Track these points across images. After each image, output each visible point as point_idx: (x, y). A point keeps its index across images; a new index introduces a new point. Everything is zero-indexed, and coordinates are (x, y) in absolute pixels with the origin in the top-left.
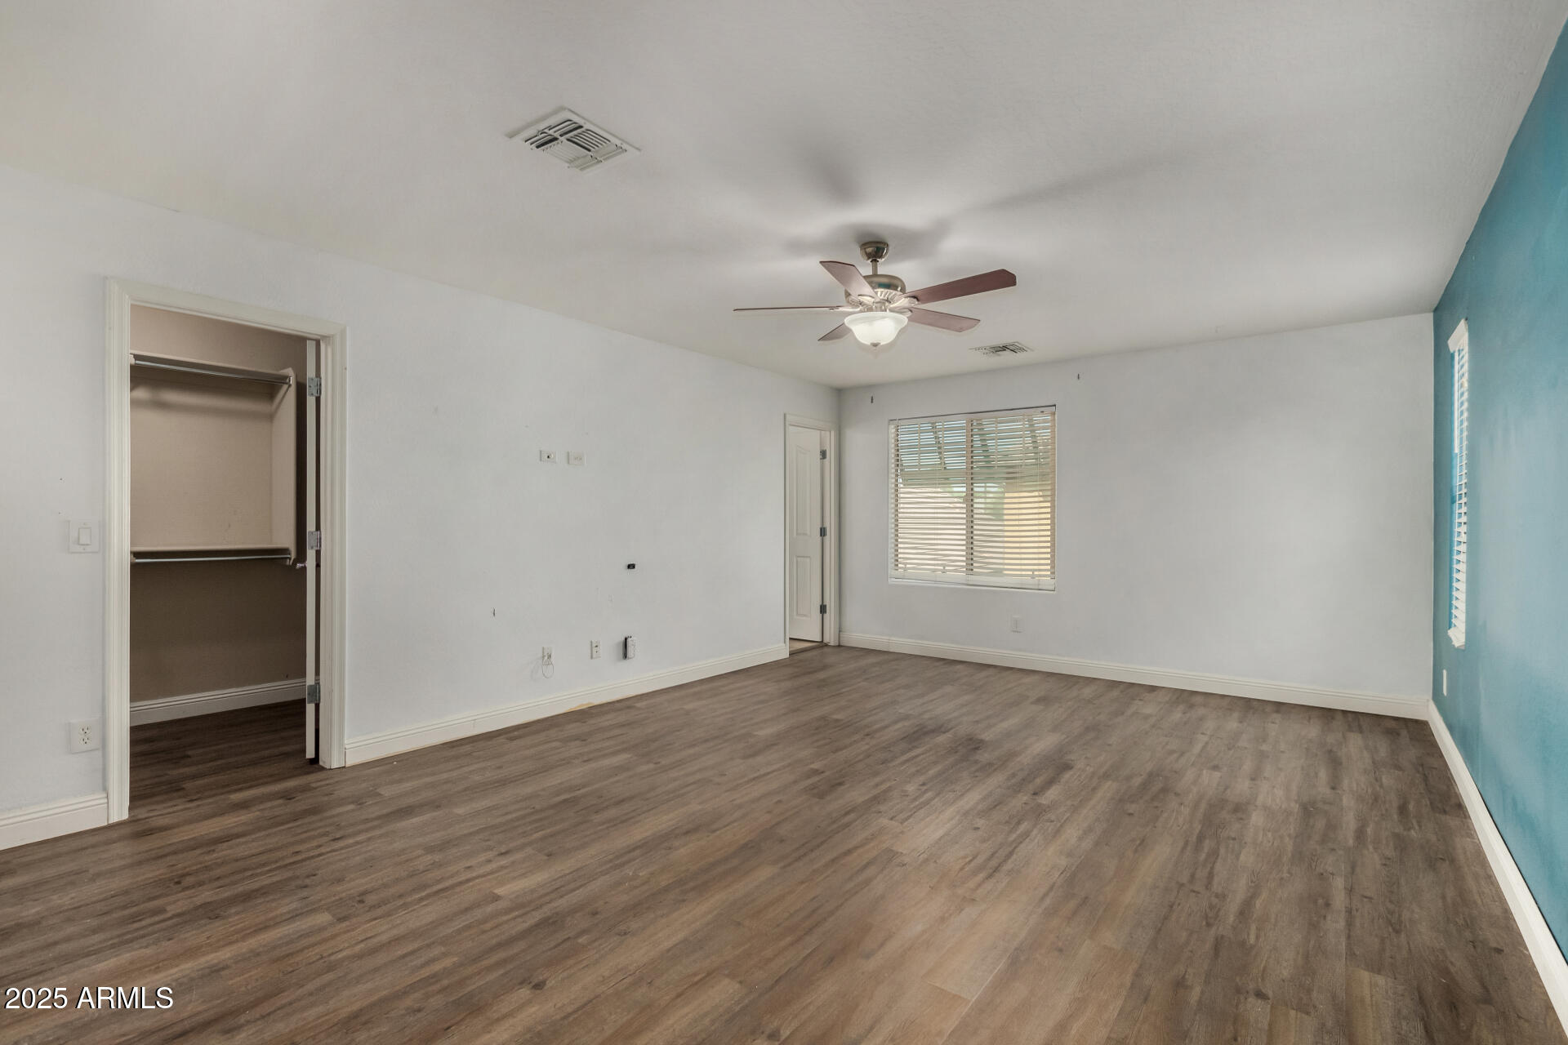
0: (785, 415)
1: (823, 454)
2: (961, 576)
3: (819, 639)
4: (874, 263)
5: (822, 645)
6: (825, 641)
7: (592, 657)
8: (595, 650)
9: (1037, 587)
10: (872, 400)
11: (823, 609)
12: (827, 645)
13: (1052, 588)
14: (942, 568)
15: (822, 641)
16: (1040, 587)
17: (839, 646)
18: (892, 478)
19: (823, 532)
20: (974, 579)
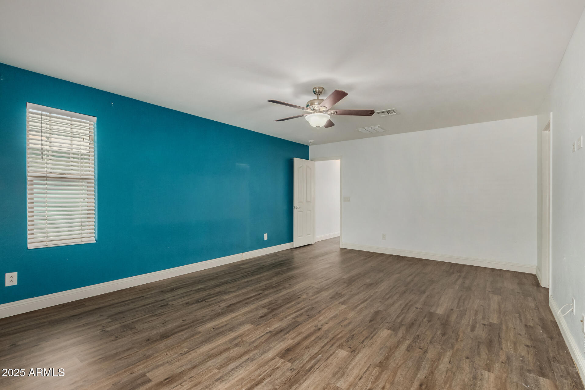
4: (318, 95)
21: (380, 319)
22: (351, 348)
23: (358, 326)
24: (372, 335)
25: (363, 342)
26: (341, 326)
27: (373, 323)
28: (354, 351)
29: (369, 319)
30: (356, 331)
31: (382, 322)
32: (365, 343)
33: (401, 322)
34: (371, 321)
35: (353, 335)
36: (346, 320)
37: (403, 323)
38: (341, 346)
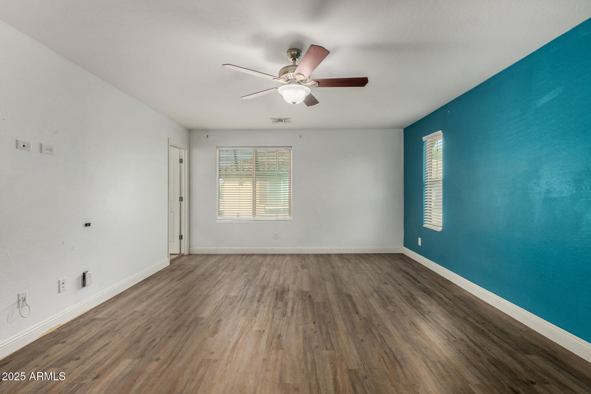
0: (168, 139)
1: (181, 161)
2: (251, 218)
3: (179, 253)
4: (294, 60)
5: (181, 255)
6: (182, 253)
7: (59, 292)
8: (61, 286)
9: (283, 220)
10: (207, 136)
11: (181, 237)
12: (183, 255)
13: (290, 220)
14: (237, 214)
15: (180, 253)
16: (285, 220)
17: (189, 255)
18: (218, 174)
19: (181, 199)
20: (257, 218)
21: (210, 325)
22: (229, 298)
23: (231, 313)
24: (216, 309)
25: (222, 303)
26: (244, 309)
27: (218, 319)
28: (226, 297)
29: (222, 322)
30: (231, 308)
31: (208, 322)
32: (221, 302)
33: (188, 329)
34: (220, 321)
35: (231, 305)
36: (243, 315)
37: (187, 328)
38: (236, 297)
